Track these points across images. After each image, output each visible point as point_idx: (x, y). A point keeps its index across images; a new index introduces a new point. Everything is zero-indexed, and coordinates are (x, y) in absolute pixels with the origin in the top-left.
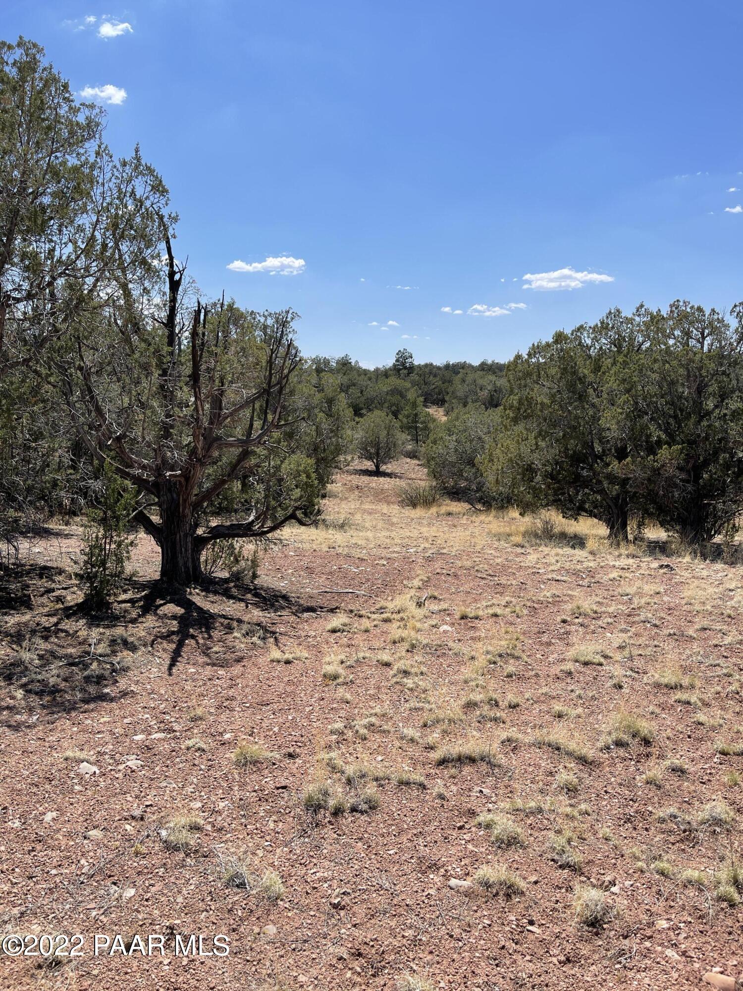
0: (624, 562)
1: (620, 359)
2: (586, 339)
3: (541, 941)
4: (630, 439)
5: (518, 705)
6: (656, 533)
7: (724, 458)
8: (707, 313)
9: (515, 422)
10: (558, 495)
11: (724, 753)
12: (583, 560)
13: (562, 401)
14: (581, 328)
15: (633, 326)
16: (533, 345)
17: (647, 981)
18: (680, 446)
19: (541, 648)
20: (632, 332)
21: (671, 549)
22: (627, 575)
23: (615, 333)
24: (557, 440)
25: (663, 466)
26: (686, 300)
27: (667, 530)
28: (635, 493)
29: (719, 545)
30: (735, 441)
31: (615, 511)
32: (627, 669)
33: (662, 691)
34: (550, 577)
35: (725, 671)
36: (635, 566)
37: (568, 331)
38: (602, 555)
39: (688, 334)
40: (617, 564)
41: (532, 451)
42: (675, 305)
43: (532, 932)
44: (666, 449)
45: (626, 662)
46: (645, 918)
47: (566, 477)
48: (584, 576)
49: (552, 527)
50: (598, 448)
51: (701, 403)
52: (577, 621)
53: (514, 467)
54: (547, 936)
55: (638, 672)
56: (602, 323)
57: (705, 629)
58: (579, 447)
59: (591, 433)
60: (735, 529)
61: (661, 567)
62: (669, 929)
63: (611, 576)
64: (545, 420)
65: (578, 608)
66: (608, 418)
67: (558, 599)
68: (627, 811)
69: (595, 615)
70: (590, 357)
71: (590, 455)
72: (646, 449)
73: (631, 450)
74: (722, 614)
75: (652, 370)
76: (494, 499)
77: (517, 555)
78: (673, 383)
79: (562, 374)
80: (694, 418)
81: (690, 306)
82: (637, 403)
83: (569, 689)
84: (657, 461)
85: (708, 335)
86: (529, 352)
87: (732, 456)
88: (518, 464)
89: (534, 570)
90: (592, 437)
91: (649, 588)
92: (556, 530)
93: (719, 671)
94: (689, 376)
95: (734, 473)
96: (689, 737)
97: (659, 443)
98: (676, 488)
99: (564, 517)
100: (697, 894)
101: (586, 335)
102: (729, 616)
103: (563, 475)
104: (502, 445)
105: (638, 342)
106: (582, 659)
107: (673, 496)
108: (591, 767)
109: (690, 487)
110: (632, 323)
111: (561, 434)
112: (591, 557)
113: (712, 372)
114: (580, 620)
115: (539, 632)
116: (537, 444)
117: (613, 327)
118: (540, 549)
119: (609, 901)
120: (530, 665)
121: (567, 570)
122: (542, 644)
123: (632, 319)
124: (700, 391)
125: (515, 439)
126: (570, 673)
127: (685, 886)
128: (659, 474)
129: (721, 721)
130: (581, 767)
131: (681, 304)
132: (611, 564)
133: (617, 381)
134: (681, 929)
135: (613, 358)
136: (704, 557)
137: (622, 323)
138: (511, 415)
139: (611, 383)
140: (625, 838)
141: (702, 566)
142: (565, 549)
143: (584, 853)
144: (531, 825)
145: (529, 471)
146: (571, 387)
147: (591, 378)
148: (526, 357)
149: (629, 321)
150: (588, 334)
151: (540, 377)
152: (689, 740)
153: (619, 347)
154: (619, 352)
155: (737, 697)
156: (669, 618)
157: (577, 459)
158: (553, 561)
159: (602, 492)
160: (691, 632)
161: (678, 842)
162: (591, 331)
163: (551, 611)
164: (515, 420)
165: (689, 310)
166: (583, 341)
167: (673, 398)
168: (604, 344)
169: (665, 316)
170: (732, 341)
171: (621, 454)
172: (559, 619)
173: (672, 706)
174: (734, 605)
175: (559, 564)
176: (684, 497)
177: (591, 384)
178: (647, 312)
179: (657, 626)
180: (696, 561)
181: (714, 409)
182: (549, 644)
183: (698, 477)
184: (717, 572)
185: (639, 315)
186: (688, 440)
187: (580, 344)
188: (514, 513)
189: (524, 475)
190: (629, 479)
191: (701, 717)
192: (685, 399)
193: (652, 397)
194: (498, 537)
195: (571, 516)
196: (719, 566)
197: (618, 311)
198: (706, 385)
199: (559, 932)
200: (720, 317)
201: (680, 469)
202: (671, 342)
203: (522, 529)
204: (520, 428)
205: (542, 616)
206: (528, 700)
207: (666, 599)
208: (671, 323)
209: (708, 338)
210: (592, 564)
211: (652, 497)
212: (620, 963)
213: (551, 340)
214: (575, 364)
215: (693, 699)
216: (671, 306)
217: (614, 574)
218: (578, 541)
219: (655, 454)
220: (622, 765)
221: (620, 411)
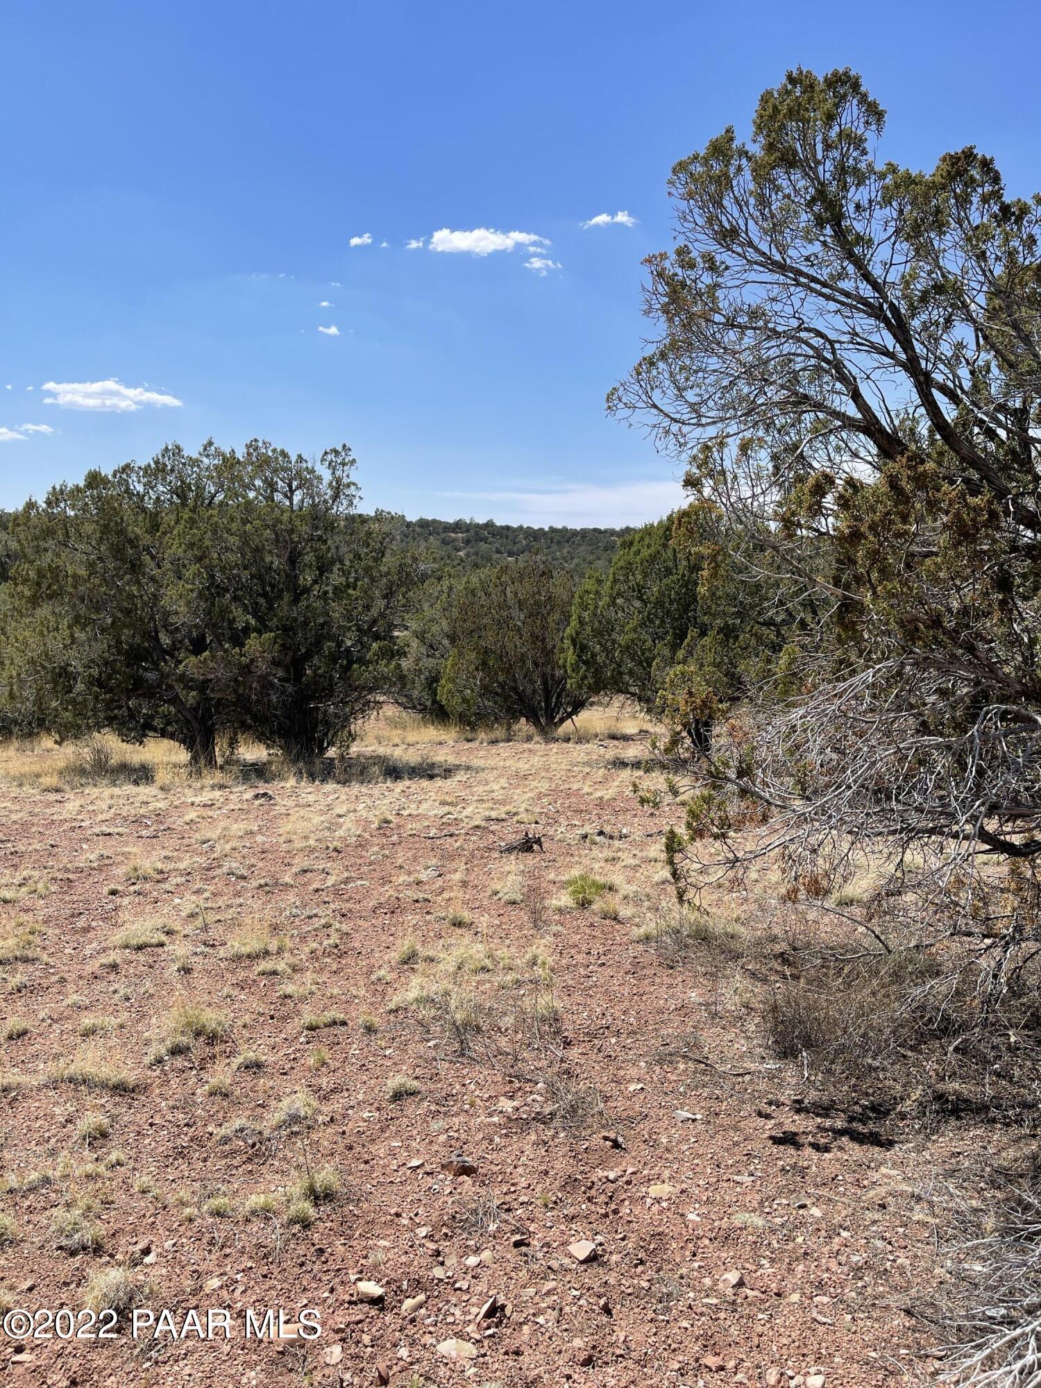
0: (206, 796)
1: (186, 515)
2: (136, 484)
3: (34, 1371)
4: (207, 626)
5: (25, 1032)
6: (252, 752)
7: (329, 648)
8: (294, 459)
9: (33, 604)
10: (112, 710)
11: (312, 1028)
12: (150, 799)
13: (105, 572)
14: (126, 468)
15: (201, 470)
16: (54, 488)
17: (187, 1370)
18: (273, 634)
19: (74, 939)
20: (199, 478)
21: (271, 772)
22: (210, 813)
23: (176, 477)
24: (103, 631)
25: (252, 661)
26: (266, 440)
27: (268, 747)
28: (219, 700)
29: (332, 760)
30: (339, 627)
31: (196, 725)
32: (199, 944)
33: (243, 965)
34: (97, 830)
35: (323, 921)
36: (222, 800)
37: (107, 471)
38: (178, 790)
39: (271, 486)
40: (197, 800)
41: (65, 646)
42: (252, 446)
43: (21, 1363)
44: (255, 638)
45: (197, 935)
46: (188, 1284)
47: (121, 683)
48: (149, 823)
49: (106, 758)
50: (165, 640)
51: (296, 577)
52: (132, 888)
53: (38, 672)
54: (44, 1359)
55: (213, 946)
56: (157, 463)
57: (305, 871)
58: (138, 640)
59: (152, 618)
60: (352, 737)
61: (257, 797)
62: (221, 1287)
63: (187, 818)
64: (83, 600)
65: (136, 869)
66: (174, 597)
67: (107, 862)
68: (179, 1142)
69: (159, 877)
70: (144, 510)
71: (154, 649)
72: (229, 638)
73: (211, 641)
74: (328, 848)
75: (228, 531)
76: (15, 722)
77: (49, 805)
78: (258, 550)
79: (103, 533)
80: (287, 597)
81: (272, 448)
82: (213, 577)
83: (111, 989)
84: (244, 655)
85: (297, 488)
86: (48, 498)
87: (339, 645)
88: (44, 668)
89: (73, 824)
90: (155, 624)
91: (238, 828)
92: (114, 761)
93: (317, 923)
94: (277, 541)
95: (341, 666)
96: (272, 1017)
97: (247, 630)
98: (273, 689)
99: (123, 741)
100: (262, 1225)
101: (135, 479)
102: (336, 850)
103: (117, 679)
104: (17, 640)
105: (209, 492)
106: (134, 942)
107: (270, 701)
108: (132, 1095)
109: (290, 688)
110: (198, 466)
111: (109, 621)
112: (161, 795)
113: (306, 536)
114: (136, 888)
115: (73, 916)
116: (72, 636)
117: (172, 470)
118: (87, 791)
119: (139, 1277)
120: (53, 967)
121: (124, 817)
122: (76, 932)
123: (197, 460)
124: (293, 559)
125: (37, 630)
126: (114, 967)
127: (248, 1220)
128: (250, 672)
129: (314, 987)
130: (117, 1099)
131: (260, 444)
132: (190, 800)
133: (183, 546)
134: (237, 1282)
135: (175, 513)
136: (312, 777)
137: (184, 464)
138: (27, 593)
139: (175, 549)
140: (173, 1181)
141: (310, 790)
142: (124, 788)
143: (108, 1223)
144: (30, 1207)
145: (63, 676)
146: (117, 552)
147: (146, 540)
148: (44, 505)
149: (195, 463)
150: (138, 477)
151: (69, 537)
152: (270, 1021)
153: (183, 497)
154: (184, 504)
155: (336, 951)
156: (261, 864)
157: (135, 656)
158: (105, 807)
159: (174, 701)
160: (287, 879)
161: (244, 1163)
162: (141, 473)
163: (96, 880)
164: (34, 601)
165: (270, 454)
166: (132, 487)
167: (259, 570)
168: (163, 492)
169: (242, 460)
170: (327, 497)
171: (198, 646)
172: (105, 890)
173: (254, 981)
174: (342, 834)
175: (113, 810)
176: (284, 701)
177: (147, 549)
178: (219, 453)
179: (245, 878)
180: (303, 783)
181: (312, 585)
182: (86, 930)
183: (299, 673)
184: (326, 795)
185: (207, 456)
186: (283, 626)
187: (127, 490)
188: (48, 742)
189: (55, 682)
190: (210, 680)
191: (290, 988)
192: (275, 571)
193: (232, 568)
194: (20, 781)
195: (133, 738)
196: (330, 786)
197: (178, 447)
198: (300, 554)
199: (62, 1348)
200: (310, 466)
201: (275, 663)
202: (252, 495)
203: (61, 764)
204: (44, 611)
205: (80, 890)
206: (43, 1020)
207: (260, 838)
208: (250, 468)
209: (297, 493)
210: (162, 805)
211: (243, 703)
212: (149, 1359)
213: (82, 484)
214: (122, 519)
215: (281, 966)
216: (248, 446)
217: (191, 815)
218: (143, 774)
219: (242, 645)
220: (178, 1080)
221: (190, 587)
